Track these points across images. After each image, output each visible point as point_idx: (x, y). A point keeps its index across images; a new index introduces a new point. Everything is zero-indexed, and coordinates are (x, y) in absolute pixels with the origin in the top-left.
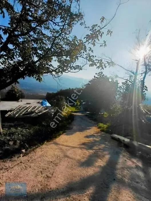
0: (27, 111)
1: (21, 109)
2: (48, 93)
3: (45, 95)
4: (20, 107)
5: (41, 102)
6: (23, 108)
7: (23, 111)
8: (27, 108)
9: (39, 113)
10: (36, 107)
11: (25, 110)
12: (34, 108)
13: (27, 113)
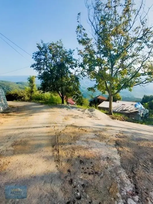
0: (123, 109)
1: (119, 107)
2: (145, 96)
3: (142, 98)
4: (118, 106)
5: (134, 104)
6: (120, 107)
7: (120, 109)
8: (123, 107)
9: (131, 111)
10: (129, 107)
11: (121, 108)
12: (127, 108)
13: (122, 110)
